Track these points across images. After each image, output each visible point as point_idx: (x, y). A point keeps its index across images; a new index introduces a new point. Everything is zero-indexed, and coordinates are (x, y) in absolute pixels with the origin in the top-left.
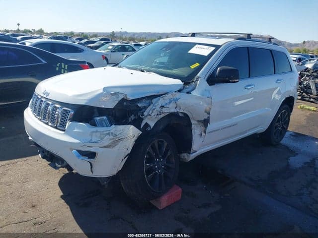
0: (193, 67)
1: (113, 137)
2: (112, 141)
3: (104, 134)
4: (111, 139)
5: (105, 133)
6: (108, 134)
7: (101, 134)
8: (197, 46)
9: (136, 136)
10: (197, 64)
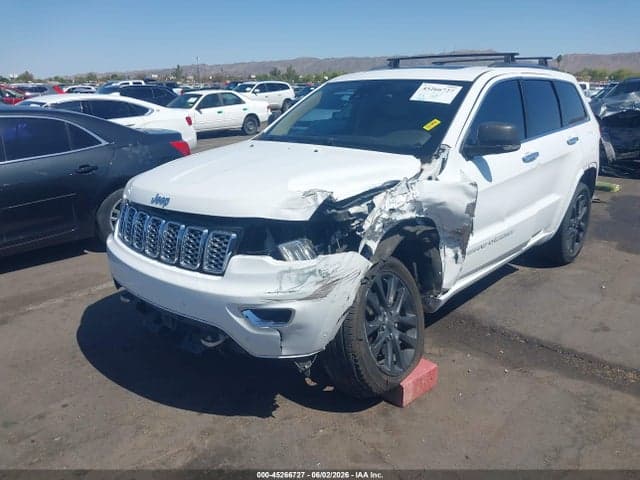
0: (428, 127)
1: (321, 279)
2: (320, 285)
3: (304, 274)
4: (318, 283)
5: (306, 271)
6: (313, 273)
7: (299, 275)
8: (424, 85)
9: (362, 272)
10: (436, 122)
